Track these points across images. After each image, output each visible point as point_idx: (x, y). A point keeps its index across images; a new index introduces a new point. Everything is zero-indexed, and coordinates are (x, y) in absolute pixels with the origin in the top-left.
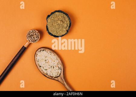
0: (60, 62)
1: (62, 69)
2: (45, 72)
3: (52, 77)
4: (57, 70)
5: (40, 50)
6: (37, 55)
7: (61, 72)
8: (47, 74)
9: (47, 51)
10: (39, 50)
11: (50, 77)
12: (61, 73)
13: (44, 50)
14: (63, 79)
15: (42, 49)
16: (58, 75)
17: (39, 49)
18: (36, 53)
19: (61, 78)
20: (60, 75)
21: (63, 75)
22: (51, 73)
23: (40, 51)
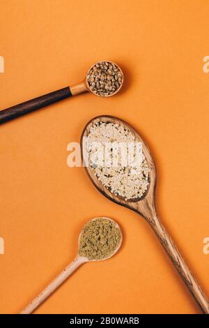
0: (149, 159)
1: (152, 180)
2: (106, 181)
3: (123, 198)
4: (138, 181)
5: (98, 120)
6: (90, 135)
7: (148, 187)
8: (110, 189)
9: (117, 125)
10: (96, 122)
11: (117, 199)
12: (147, 191)
13: (108, 123)
14: (151, 206)
15: (105, 119)
16: (140, 195)
17: (95, 118)
18: (87, 128)
19: (147, 204)
20: (145, 194)
21: (152, 197)
22: (122, 188)
23: (99, 123)
